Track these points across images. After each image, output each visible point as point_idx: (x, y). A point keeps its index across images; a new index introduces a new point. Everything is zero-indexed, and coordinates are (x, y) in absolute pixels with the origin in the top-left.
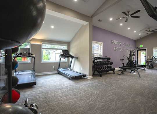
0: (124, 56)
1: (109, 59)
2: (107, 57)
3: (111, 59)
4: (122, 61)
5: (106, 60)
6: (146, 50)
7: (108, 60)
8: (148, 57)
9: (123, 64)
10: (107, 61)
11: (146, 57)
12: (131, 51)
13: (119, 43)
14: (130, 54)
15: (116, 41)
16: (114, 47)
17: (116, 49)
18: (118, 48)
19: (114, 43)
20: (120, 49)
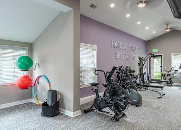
6: (161, 56)
8: (165, 67)
11: (161, 67)
12: (140, 59)
13: (123, 46)
14: (139, 63)
15: (118, 42)
16: (116, 53)
17: (119, 55)
18: (121, 53)
19: (116, 47)
20: (125, 56)
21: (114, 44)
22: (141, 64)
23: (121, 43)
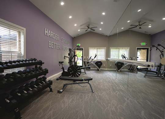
0: (65, 57)
1: (41, 63)
2: (35, 60)
3: (44, 63)
4: (61, 65)
5: (34, 67)
6: (82, 49)
7: (38, 66)
8: (85, 57)
9: (63, 68)
10: (36, 67)
12: (70, 50)
13: (56, 37)
14: (69, 54)
15: (52, 32)
16: (50, 42)
17: (52, 45)
18: (55, 43)
19: (49, 36)
20: (58, 46)
21: (47, 32)
22: (71, 54)
23: (54, 33)
